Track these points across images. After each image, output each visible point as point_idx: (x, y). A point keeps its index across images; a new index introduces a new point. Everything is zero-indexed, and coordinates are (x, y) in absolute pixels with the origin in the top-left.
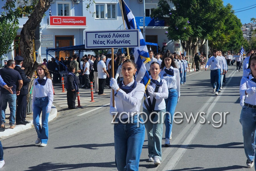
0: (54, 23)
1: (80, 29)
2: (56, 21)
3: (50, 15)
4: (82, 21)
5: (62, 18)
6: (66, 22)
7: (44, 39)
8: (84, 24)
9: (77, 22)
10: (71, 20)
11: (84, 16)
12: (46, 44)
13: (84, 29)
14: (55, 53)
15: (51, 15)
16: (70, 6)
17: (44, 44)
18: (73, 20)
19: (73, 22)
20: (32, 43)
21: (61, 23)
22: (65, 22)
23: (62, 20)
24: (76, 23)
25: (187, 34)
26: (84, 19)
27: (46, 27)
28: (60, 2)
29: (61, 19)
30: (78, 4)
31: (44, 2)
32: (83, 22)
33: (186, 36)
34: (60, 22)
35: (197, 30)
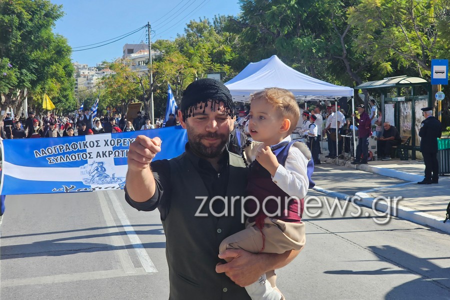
25: (7, 83)
33: (5, 86)
35: (22, 78)
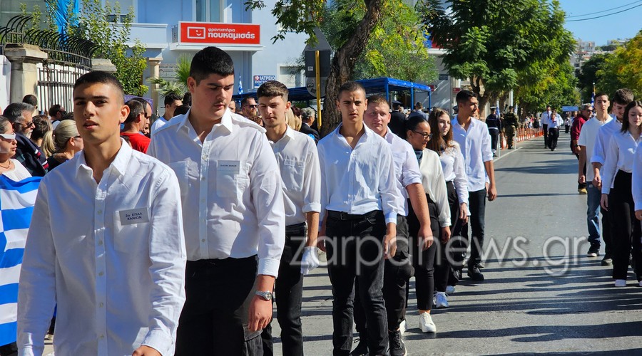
1: (244, 52)
2: (193, 33)
4: (250, 33)
5: (207, 26)
8: (256, 41)
9: (240, 36)
10: (228, 32)
11: (254, 23)
13: (254, 52)
16: (224, 1)
19: (232, 37)
21: (204, 38)
22: (213, 35)
23: (207, 32)
24: (237, 37)
26: (256, 30)
29: (204, 28)
32: (253, 36)
34: (202, 36)
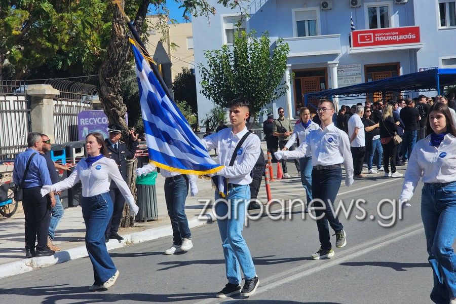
0: (359, 42)
1: (410, 50)
2: (363, 39)
3: (352, 29)
4: (412, 34)
5: (374, 32)
6: (382, 39)
7: (344, 74)
8: (417, 40)
9: (402, 37)
10: (392, 35)
11: (416, 26)
12: (349, 81)
13: (418, 49)
14: (365, 97)
15: (354, 29)
16: (391, 9)
17: (344, 82)
18: (395, 35)
19: (396, 39)
20: (118, 99)
21: (372, 42)
22: (380, 39)
23: (375, 37)
24: (400, 39)
26: (416, 31)
27: (347, 52)
28: (373, 4)
29: (372, 34)
30: (405, 3)
31: (121, 27)
32: (414, 36)
34: (371, 40)
